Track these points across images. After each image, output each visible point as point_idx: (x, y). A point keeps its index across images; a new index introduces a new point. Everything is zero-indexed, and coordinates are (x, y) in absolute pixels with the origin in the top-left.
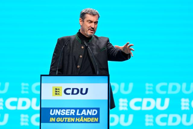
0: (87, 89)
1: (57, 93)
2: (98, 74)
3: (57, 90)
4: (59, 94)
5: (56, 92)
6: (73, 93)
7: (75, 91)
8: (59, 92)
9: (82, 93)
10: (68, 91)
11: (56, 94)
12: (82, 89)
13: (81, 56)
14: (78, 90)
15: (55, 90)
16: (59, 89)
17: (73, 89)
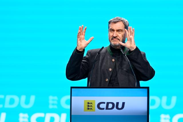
0: (123, 104)
1: (90, 107)
2: (136, 86)
3: (90, 105)
4: (91, 109)
5: (88, 106)
6: (107, 108)
7: (110, 106)
8: (91, 106)
9: (117, 108)
10: (102, 106)
11: (88, 109)
12: (118, 103)
13: (110, 70)
14: (113, 104)
15: (87, 104)
16: (91, 103)
17: (108, 103)
